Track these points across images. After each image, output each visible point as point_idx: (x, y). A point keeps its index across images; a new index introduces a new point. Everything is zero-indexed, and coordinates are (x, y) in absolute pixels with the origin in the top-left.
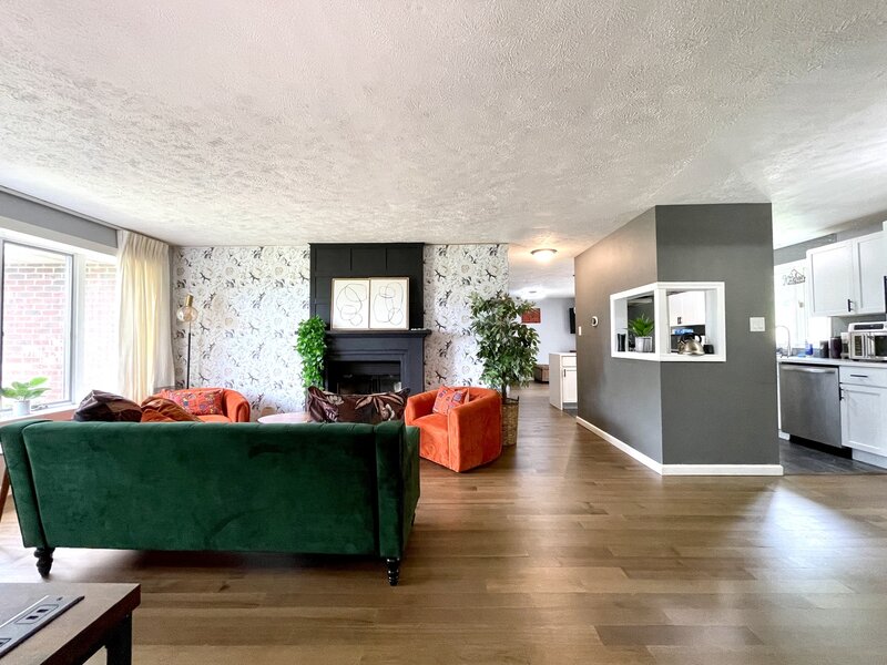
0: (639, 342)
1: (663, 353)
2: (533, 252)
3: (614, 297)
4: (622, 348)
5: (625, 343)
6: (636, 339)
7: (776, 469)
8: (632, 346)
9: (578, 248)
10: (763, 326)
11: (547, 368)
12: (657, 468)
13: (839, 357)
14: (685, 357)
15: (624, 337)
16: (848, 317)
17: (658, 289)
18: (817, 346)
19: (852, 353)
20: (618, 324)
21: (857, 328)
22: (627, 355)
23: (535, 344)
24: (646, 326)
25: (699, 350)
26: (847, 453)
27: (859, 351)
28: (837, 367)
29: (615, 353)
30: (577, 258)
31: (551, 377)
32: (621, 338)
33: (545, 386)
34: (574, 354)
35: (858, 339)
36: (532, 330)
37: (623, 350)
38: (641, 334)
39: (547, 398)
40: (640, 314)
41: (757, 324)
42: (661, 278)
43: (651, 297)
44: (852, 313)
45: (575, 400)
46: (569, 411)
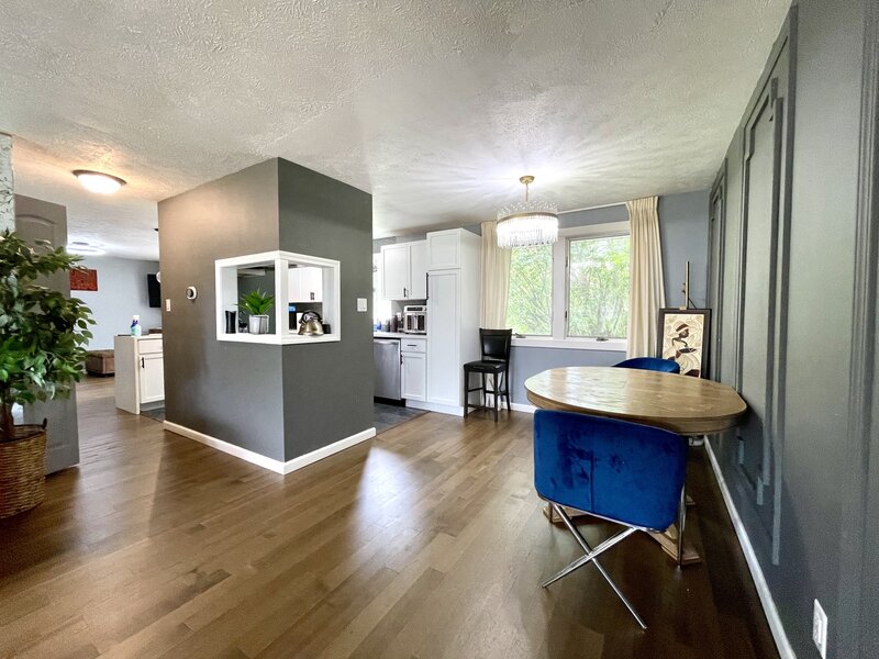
0: (254, 322)
1: (283, 336)
2: (77, 173)
3: (220, 264)
4: (231, 329)
5: (235, 322)
6: (251, 318)
7: (371, 432)
8: (244, 326)
9: (165, 190)
10: (365, 306)
11: (111, 355)
12: (278, 467)
13: (396, 331)
14: (307, 339)
15: (233, 315)
16: (402, 301)
17: (278, 258)
18: (384, 323)
19: (405, 329)
20: (226, 298)
21: (409, 309)
22: (239, 337)
23: (82, 325)
24: (262, 303)
25: (319, 329)
26: (402, 403)
27: (410, 327)
28: (399, 339)
29: (222, 335)
30: (163, 204)
31: (118, 368)
32: (230, 316)
33: (108, 381)
34: (160, 336)
35: (409, 317)
36: (75, 301)
37: (233, 331)
38: (257, 312)
39: (113, 400)
40: (256, 289)
41: (362, 305)
42: (283, 247)
43: (270, 268)
44: (406, 299)
45: (162, 397)
46: (151, 413)
